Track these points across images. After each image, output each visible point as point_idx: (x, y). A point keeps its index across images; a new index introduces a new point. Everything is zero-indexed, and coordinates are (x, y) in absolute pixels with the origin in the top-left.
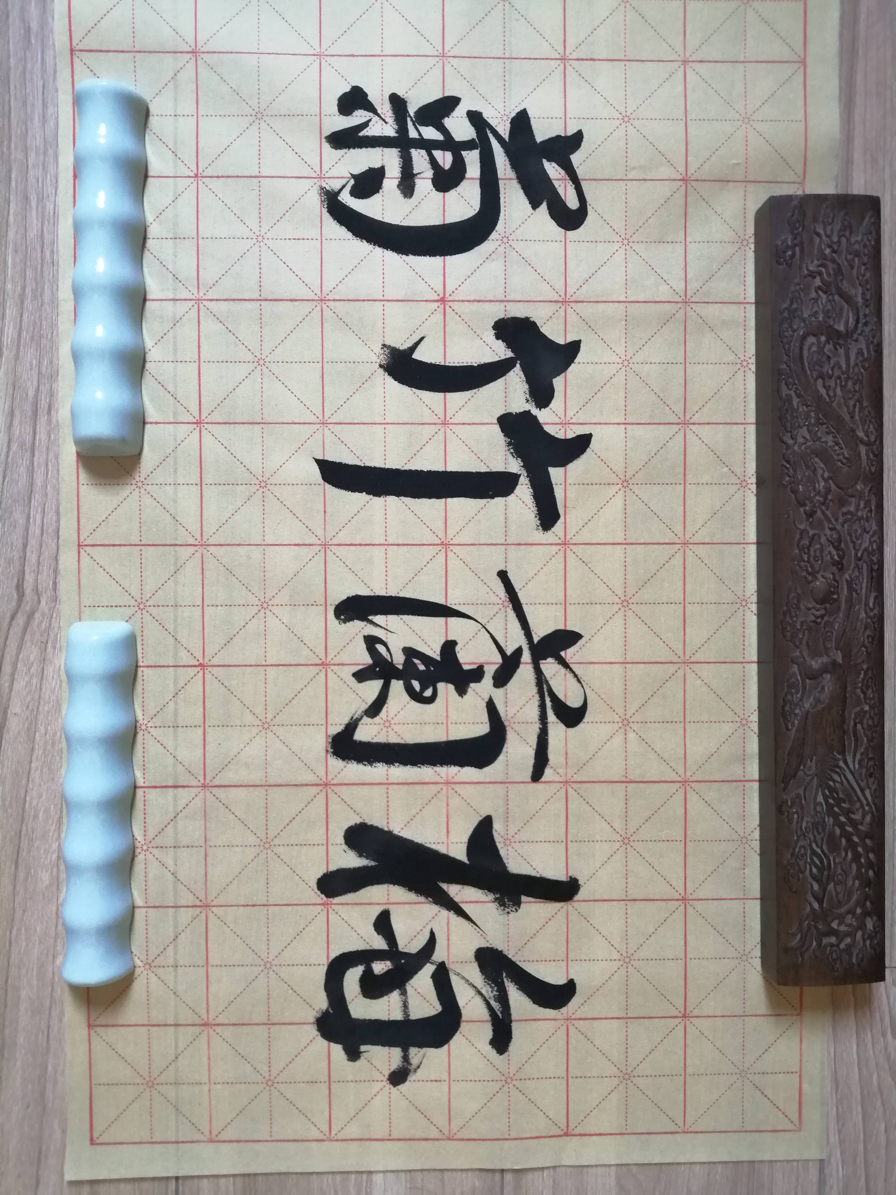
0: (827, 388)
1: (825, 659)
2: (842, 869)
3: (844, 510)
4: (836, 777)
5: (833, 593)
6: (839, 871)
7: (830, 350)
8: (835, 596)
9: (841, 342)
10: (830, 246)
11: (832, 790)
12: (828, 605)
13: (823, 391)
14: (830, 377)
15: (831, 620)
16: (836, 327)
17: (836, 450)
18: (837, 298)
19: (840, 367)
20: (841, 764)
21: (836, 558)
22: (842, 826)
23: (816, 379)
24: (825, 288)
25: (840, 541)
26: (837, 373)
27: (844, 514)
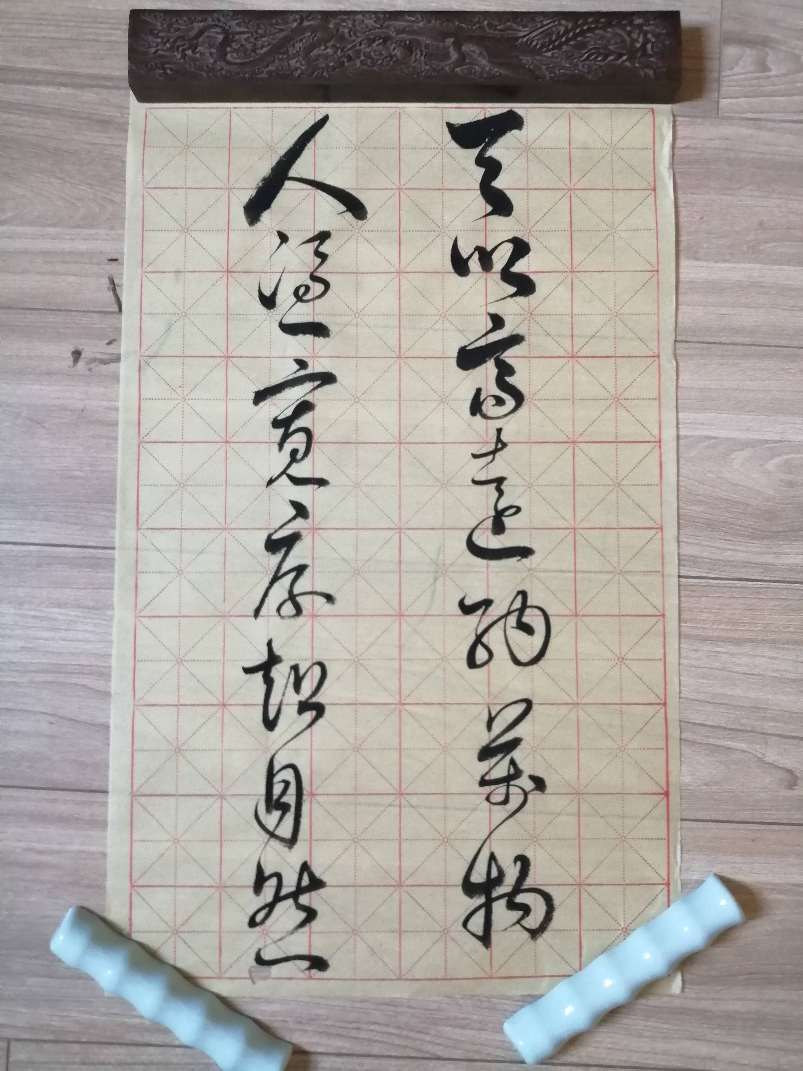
0: (263, 47)
1: (451, 49)
2: (600, 40)
3: (347, 36)
4: (534, 43)
5: (405, 43)
6: (600, 42)
7: (237, 44)
8: (408, 42)
9: (231, 37)
10: (165, 44)
11: (543, 46)
12: (414, 48)
13: (265, 49)
14: (255, 44)
15: (424, 46)
16: (220, 40)
17: (306, 41)
18: (200, 40)
19: (248, 37)
20: (525, 39)
21: (381, 41)
22: (568, 40)
23: (256, 54)
24: (194, 48)
25: (369, 39)
26: (252, 40)
27: (350, 36)
